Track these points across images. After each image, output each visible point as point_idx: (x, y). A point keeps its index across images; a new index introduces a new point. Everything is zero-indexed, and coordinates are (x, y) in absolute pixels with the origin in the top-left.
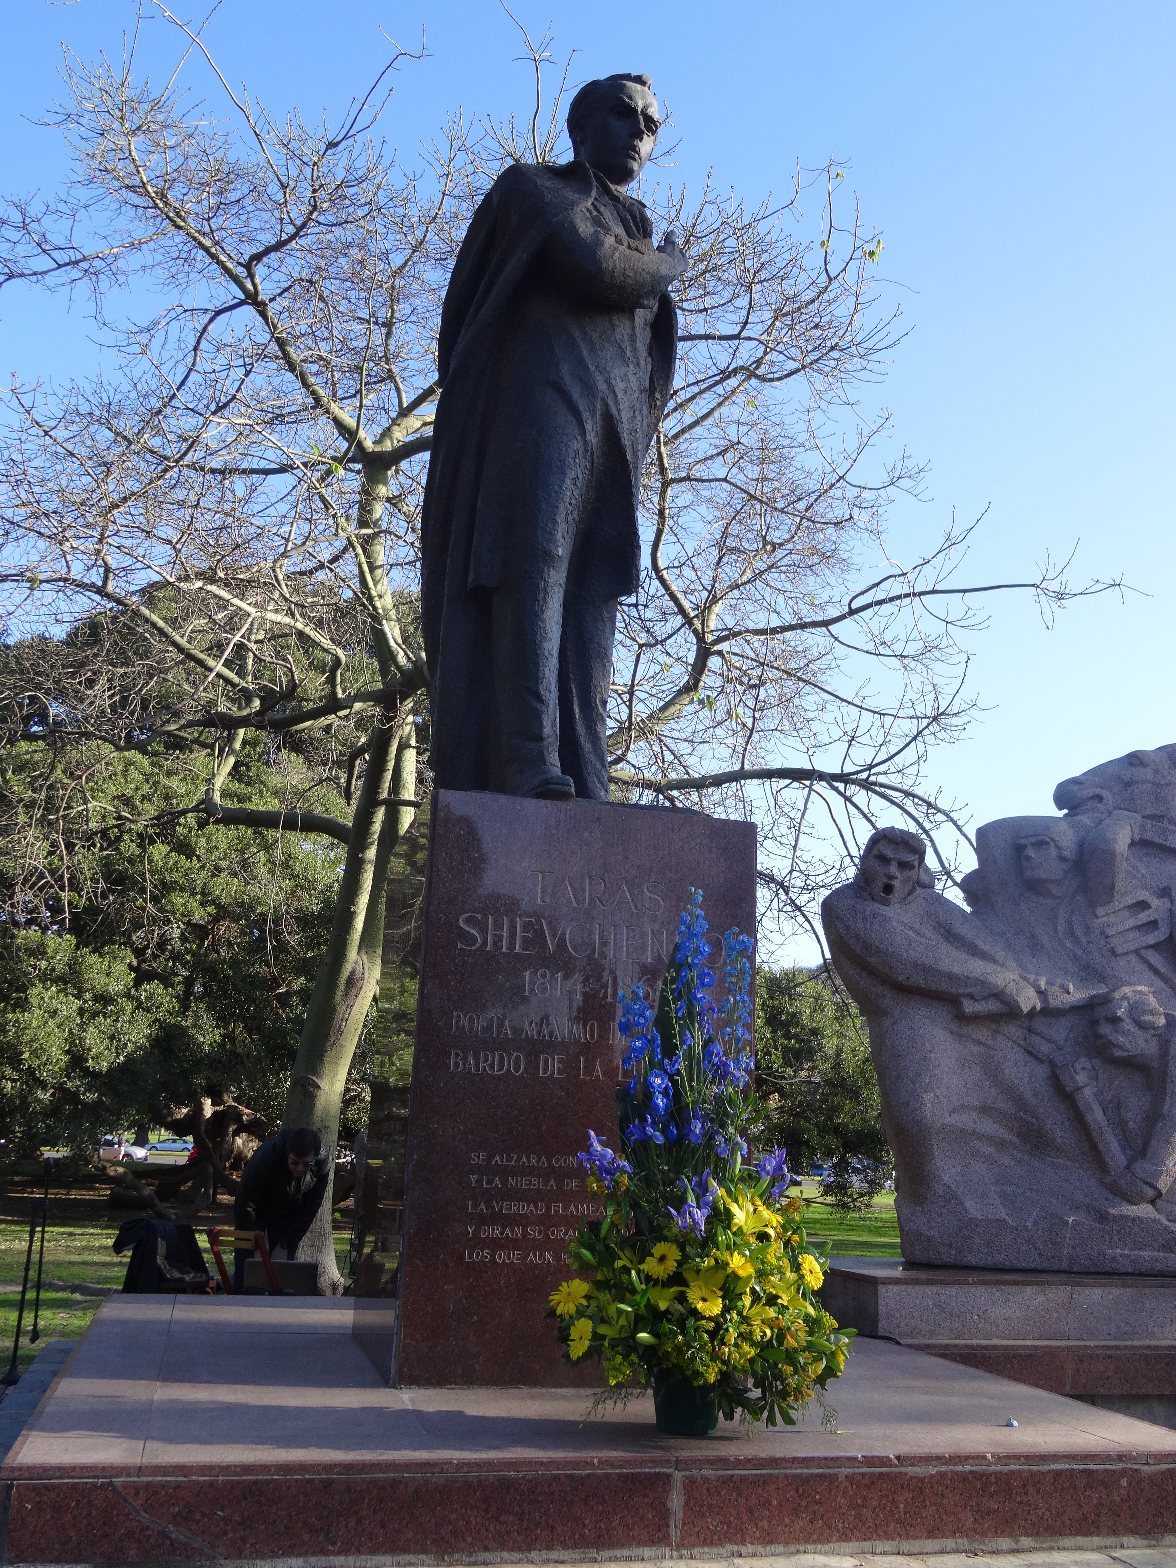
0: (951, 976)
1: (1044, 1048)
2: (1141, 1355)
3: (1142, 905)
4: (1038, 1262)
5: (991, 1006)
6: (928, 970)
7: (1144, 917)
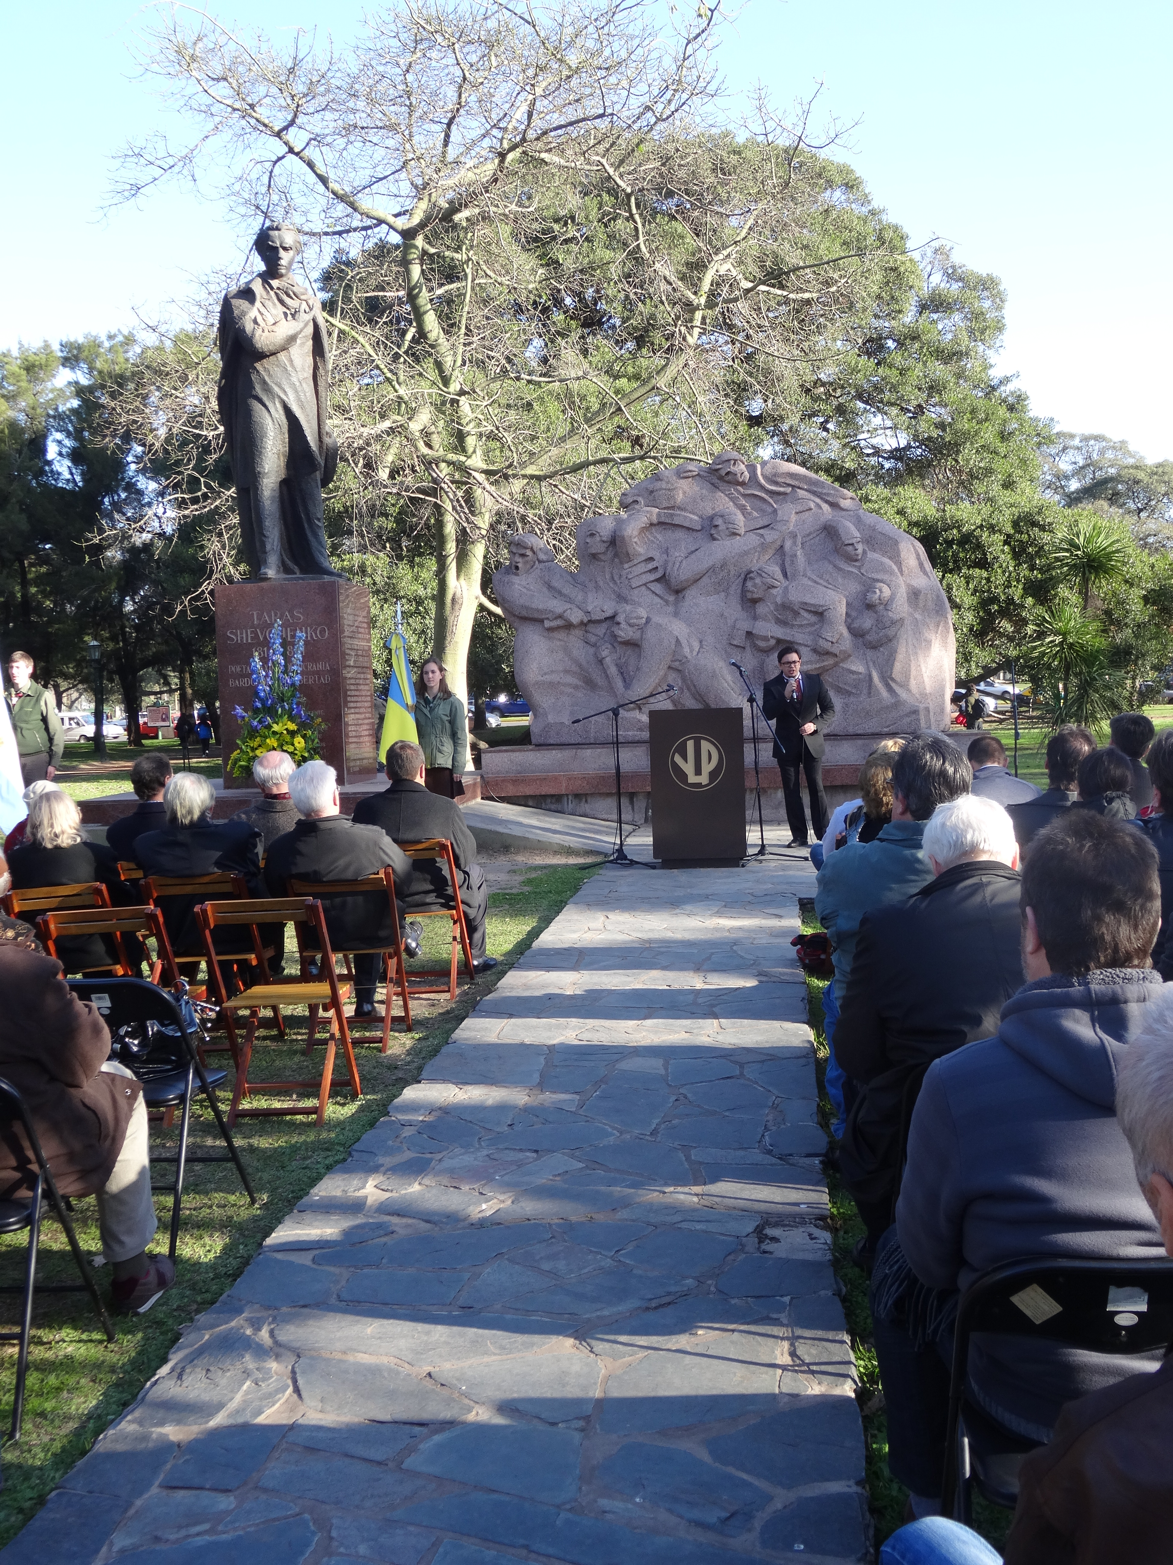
0: (538, 610)
1: (593, 639)
3: (651, 559)
4: (580, 741)
5: (559, 622)
6: (527, 608)
7: (651, 566)
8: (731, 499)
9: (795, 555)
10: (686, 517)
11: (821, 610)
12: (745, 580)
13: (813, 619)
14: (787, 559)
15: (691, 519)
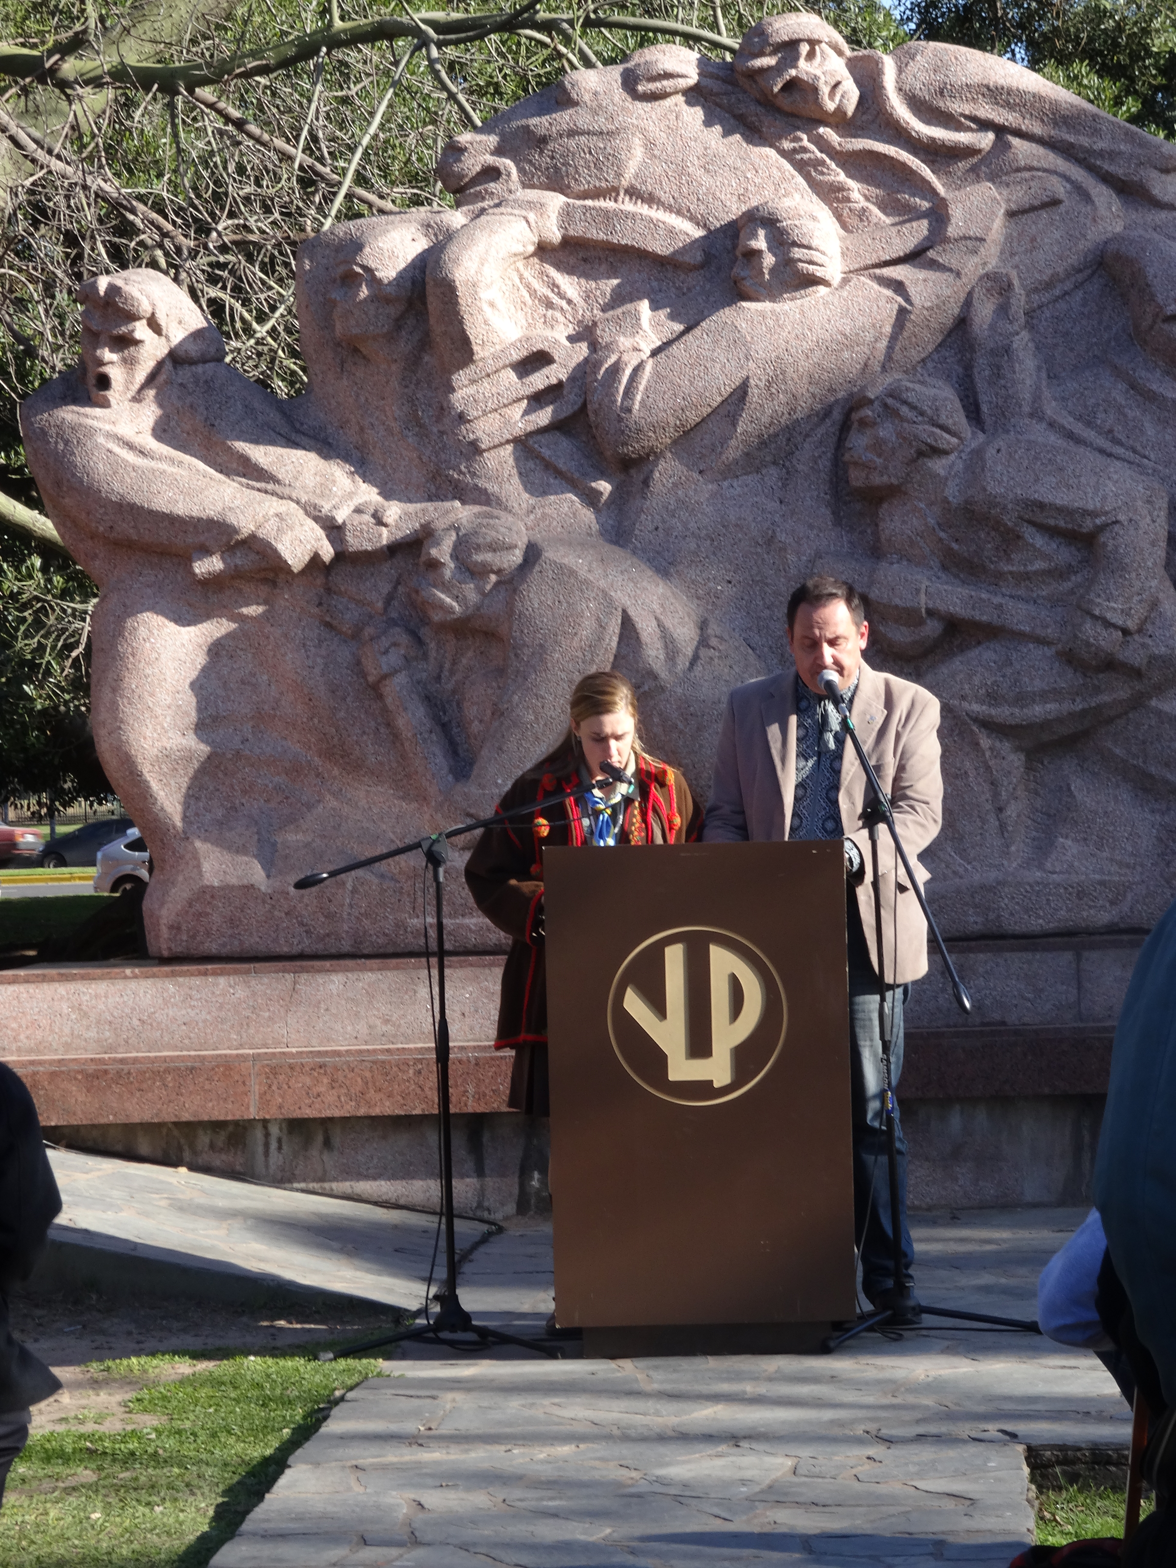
0: (172, 520)
2: (374, 1062)
3: (540, 359)
4: (306, 945)
7: (539, 380)
8: (802, 167)
9: (1007, 350)
10: (654, 224)
11: (1088, 525)
12: (845, 427)
13: (1064, 555)
14: (981, 362)
15: (671, 232)
